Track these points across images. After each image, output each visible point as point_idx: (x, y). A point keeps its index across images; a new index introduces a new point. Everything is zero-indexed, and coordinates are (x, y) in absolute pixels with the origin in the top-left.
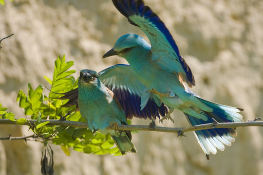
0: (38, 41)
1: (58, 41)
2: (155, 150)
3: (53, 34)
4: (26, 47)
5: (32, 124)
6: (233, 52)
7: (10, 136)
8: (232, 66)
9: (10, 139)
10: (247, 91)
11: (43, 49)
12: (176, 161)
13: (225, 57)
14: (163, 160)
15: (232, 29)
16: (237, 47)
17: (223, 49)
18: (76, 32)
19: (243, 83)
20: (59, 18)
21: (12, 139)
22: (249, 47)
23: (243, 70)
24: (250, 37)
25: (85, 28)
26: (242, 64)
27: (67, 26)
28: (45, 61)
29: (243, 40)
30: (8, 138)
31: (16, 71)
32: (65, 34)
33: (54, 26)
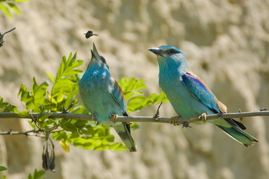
0: (35, 32)
1: (55, 31)
2: (156, 137)
3: (49, 24)
4: (22, 38)
5: (35, 117)
6: (231, 36)
7: (11, 130)
8: (231, 50)
9: (11, 133)
10: (246, 75)
11: (40, 40)
12: (177, 148)
13: (223, 41)
14: (164, 146)
15: (229, 13)
16: (235, 31)
17: (221, 34)
18: (72, 21)
19: (243, 67)
20: (55, 8)
21: (12, 134)
22: (247, 31)
23: (241, 54)
24: (248, 20)
25: (82, 17)
26: (240, 48)
27: (63, 15)
28: (42, 51)
29: (241, 24)
30: (9, 133)
31: (14, 63)
32: (62, 24)
33: (50, 16)
